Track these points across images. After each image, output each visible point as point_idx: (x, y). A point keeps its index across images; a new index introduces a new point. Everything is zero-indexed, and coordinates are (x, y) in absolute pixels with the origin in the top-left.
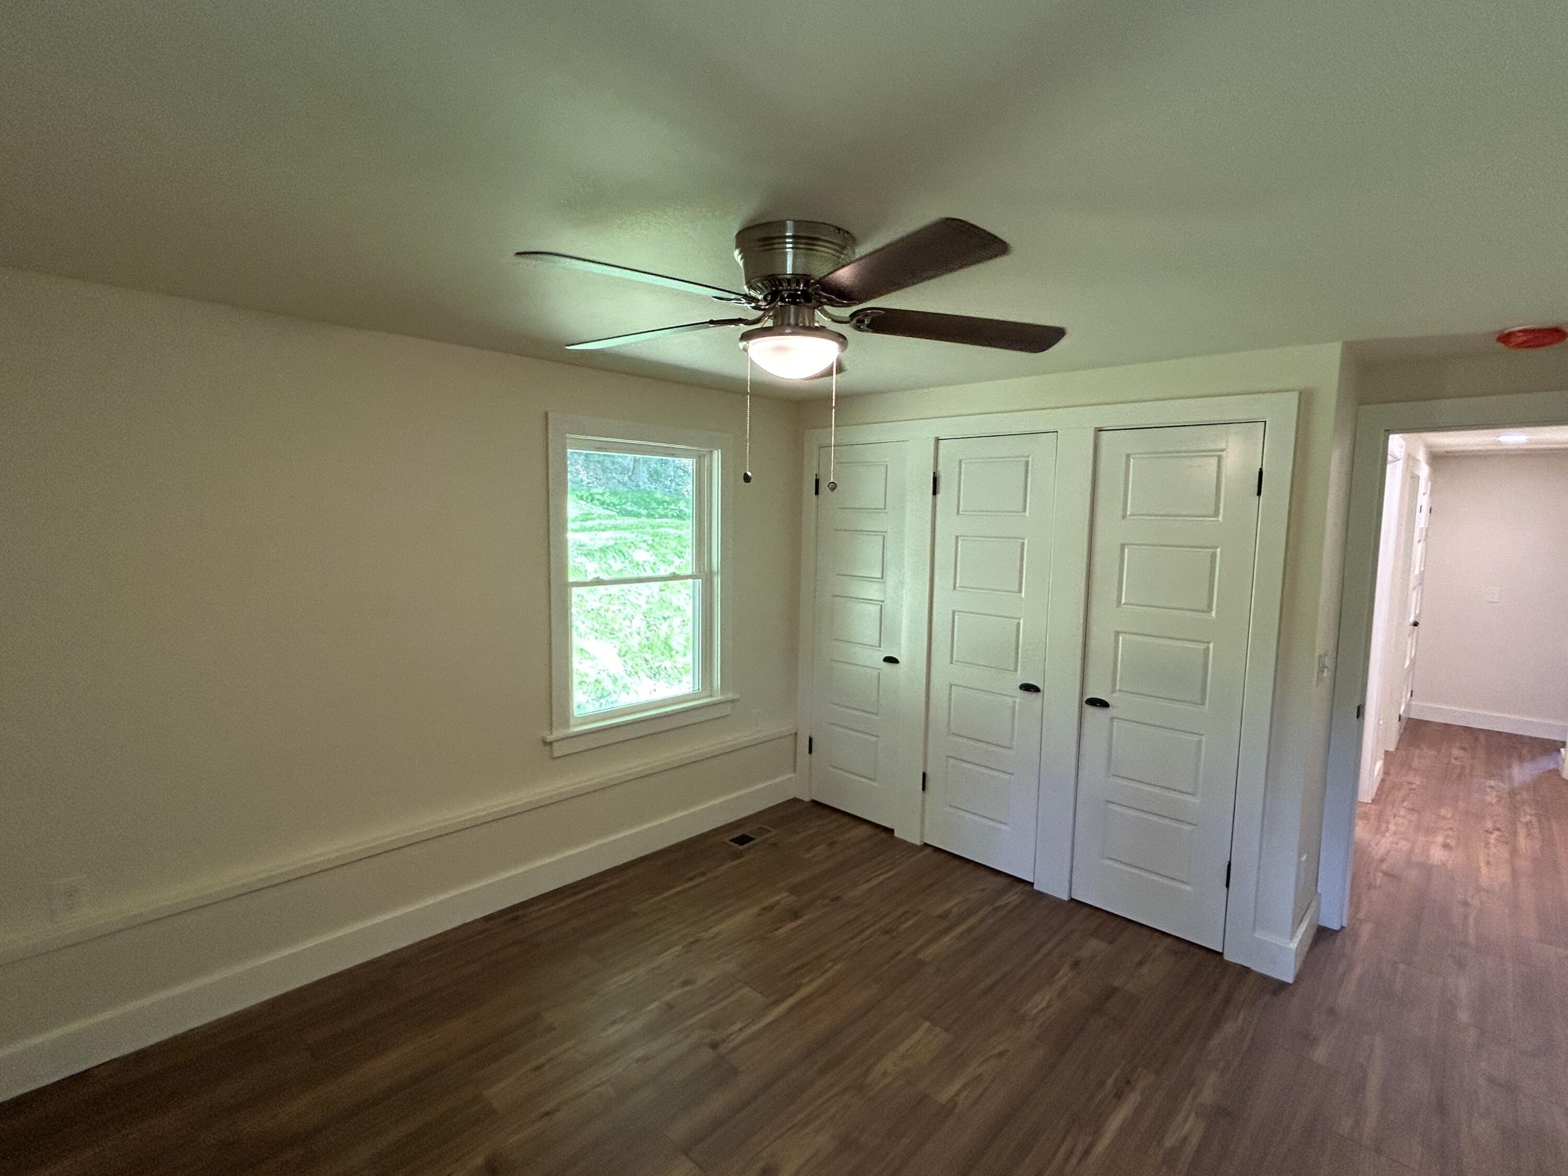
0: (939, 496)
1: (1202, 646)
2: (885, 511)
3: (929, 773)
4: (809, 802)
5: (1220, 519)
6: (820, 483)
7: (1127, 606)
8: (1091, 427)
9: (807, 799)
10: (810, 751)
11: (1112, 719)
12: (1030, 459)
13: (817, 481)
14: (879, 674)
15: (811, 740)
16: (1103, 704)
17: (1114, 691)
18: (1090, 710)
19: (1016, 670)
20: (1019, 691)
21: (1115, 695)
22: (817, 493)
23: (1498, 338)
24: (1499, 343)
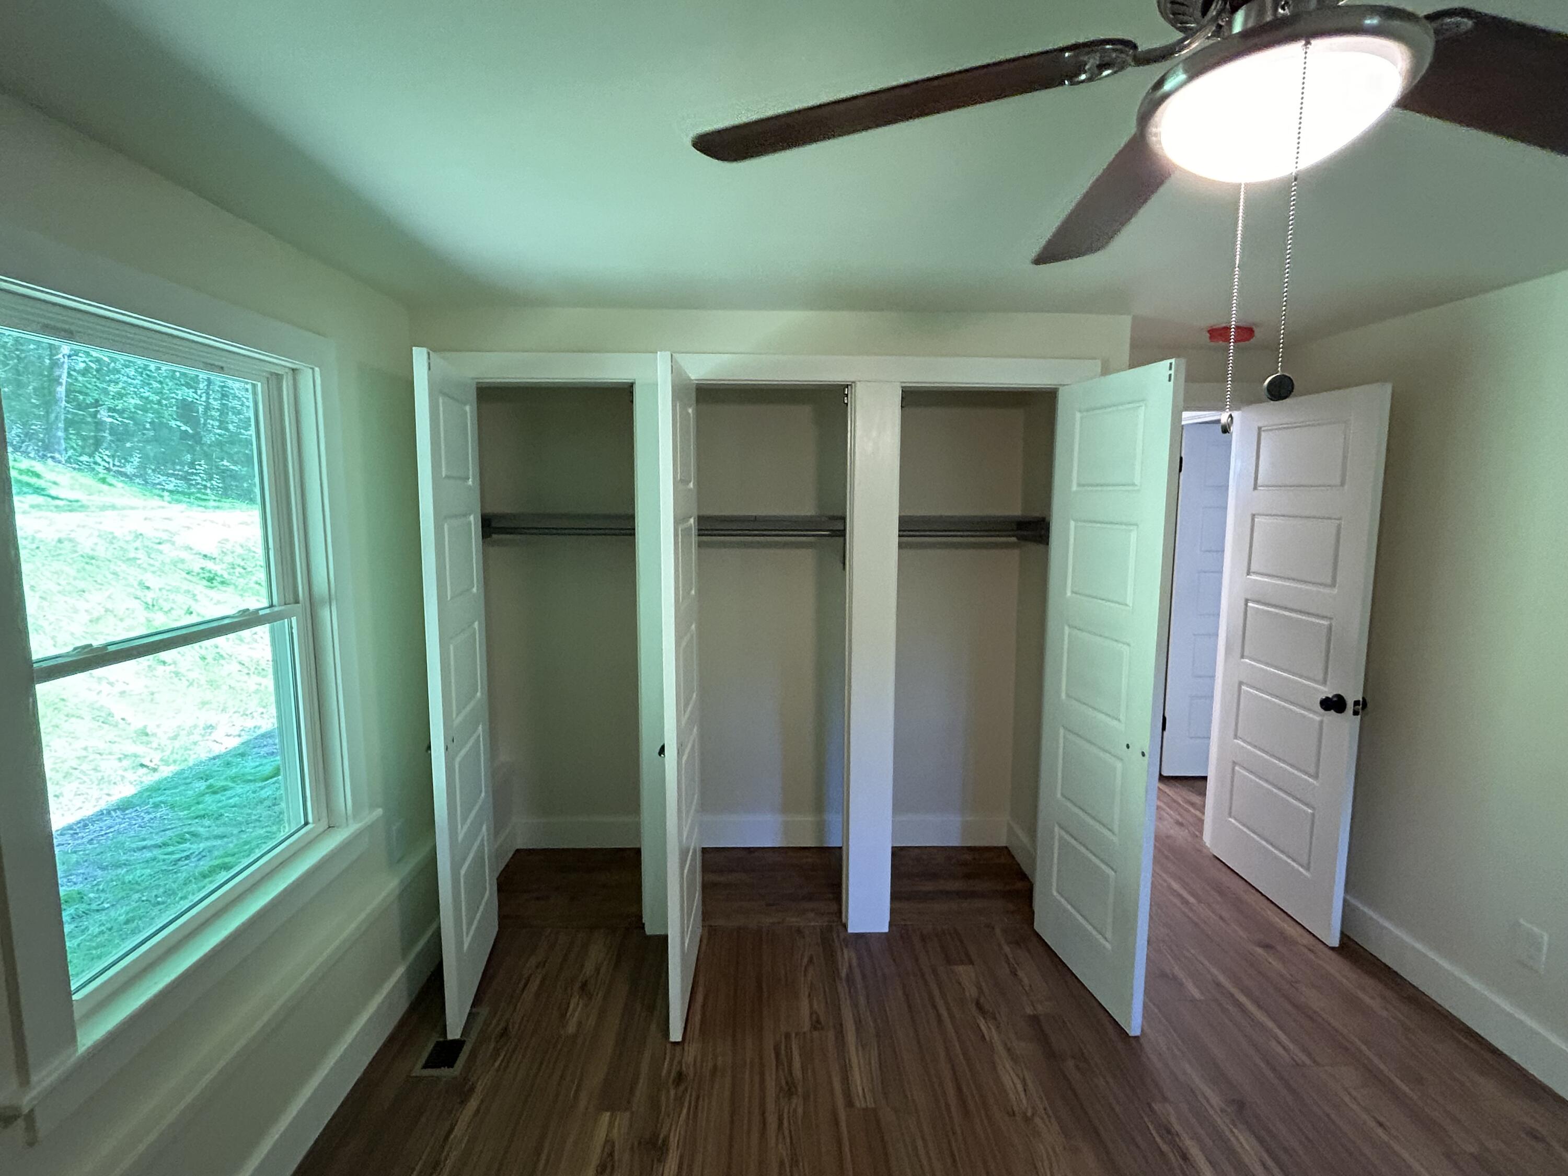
23: (1209, 331)
24: (1208, 335)
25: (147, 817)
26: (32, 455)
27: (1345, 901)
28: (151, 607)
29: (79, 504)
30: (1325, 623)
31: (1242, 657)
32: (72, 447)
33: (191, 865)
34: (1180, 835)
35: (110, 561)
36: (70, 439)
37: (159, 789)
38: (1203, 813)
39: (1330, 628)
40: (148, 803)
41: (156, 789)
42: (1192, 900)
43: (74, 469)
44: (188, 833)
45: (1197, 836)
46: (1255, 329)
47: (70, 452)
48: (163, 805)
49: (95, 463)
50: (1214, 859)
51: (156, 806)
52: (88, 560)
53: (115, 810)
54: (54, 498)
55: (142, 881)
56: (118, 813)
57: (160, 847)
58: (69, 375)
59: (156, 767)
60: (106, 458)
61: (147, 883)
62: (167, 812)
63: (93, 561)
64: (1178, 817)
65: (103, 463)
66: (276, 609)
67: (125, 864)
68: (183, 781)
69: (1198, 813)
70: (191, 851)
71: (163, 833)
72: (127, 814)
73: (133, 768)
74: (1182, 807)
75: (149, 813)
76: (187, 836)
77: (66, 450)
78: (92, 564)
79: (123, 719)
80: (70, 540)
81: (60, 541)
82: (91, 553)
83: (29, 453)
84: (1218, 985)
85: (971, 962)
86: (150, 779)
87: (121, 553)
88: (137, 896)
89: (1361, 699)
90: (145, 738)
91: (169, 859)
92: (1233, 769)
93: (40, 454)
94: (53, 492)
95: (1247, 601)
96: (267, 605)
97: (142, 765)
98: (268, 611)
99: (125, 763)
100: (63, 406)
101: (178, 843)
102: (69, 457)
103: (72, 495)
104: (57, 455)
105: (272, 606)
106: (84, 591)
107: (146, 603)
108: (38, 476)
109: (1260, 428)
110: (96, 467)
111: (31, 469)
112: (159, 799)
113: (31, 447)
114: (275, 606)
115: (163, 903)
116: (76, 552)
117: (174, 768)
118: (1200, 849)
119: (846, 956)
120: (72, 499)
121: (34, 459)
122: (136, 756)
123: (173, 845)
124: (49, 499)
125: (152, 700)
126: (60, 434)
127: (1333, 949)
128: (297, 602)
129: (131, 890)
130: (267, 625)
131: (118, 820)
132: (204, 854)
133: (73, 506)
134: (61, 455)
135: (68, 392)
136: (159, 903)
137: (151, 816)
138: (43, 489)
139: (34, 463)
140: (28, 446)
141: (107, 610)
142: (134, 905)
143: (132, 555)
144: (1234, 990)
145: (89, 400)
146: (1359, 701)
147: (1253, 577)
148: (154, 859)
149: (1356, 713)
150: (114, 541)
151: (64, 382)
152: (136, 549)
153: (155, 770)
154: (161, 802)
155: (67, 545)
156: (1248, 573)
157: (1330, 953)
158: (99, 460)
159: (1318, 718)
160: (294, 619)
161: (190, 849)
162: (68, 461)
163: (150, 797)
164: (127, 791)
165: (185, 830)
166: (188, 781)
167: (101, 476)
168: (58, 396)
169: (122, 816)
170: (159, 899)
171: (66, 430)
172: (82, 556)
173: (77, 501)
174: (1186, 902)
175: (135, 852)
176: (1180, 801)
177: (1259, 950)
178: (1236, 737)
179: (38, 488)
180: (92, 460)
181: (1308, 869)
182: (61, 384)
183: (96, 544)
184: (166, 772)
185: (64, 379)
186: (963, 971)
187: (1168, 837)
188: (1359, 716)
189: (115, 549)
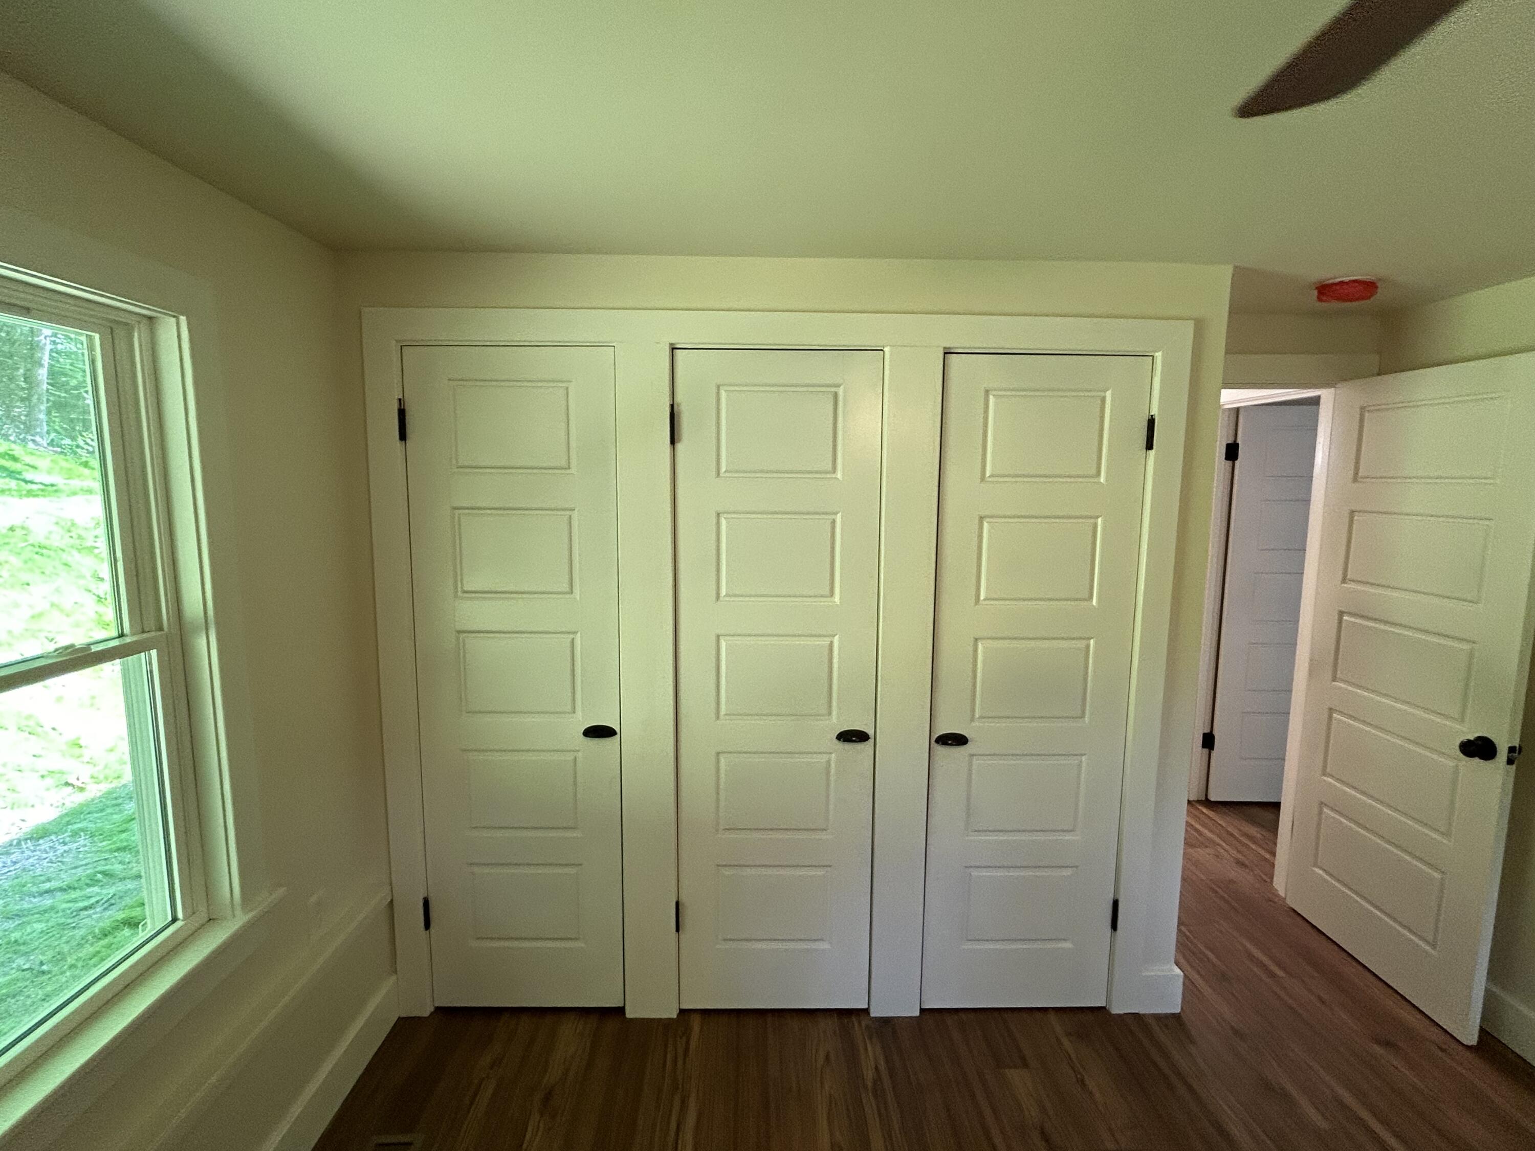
0: (679, 447)
1: (1082, 644)
2: (568, 471)
3: (684, 899)
4: (432, 1014)
5: (1102, 480)
6: (407, 417)
7: (987, 602)
8: (938, 347)
9: (426, 1011)
10: (427, 925)
11: (972, 755)
12: (841, 391)
13: (402, 414)
14: (575, 758)
15: (426, 903)
16: (958, 740)
17: (972, 719)
18: (942, 751)
19: (830, 714)
20: (836, 741)
21: (973, 724)
22: (403, 436)
23: (1317, 288)
24: (1316, 292)
25: (61, 849)
26: (12, 438)
27: (1487, 991)
28: (103, 600)
29: (55, 488)
30: (1466, 646)
31: (1334, 679)
32: (56, 431)
33: (94, 916)
34: (1245, 879)
35: (63, 550)
36: (54, 422)
37: (82, 813)
38: (1273, 854)
39: (1471, 654)
40: (66, 831)
41: (78, 813)
42: (1280, 973)
43: (56, 452)
44: (100, 873)
45: (1265, 881)
46: (1379, 285)
47: (53, 435)
48: (82, 834)
49: (78, 446)
50: (1292, 914)
51: (75, 834)
52: (37, 549)
53: (26, 839)
54: (26, 482)
55: (31, 940)
56: (29, 843)
57: (65, 890)
58: (51, 358)
59: (83, 786)
60: (89, 441)
61: (37, 944)
62: (85, 843)
63: (44, 551)
64: (1239, 856)
65: (86, 447)
66: (128, 640)
67: (17, 915)
68: (114, 802)
69: (1268, 856)
70: (98, 898)
71: (73, 871)
72: (39, 845)
73: (57, 786)
74: (1240, 842)
75: (65, 844)
76: (99, 876)
77: (48, 433)
78: (42, 555)
79: (54, 729)
80: (23, 528)
81: (12, 529)
82: (44, 542)
83: (10, 435)
84: (1343, 1106)
85: (1026, 1065)
86: (75, 799)
87: (78, 542)
88: (20, 961)
89: (1517, 746)
90: (77, 751)
91: (70, 909)
92: (1320, 813)
93: (21, 437)
94: (28, 476)
95: (1341, 614)
96: (115, 634)
97: (67, 784)
98: (115, 643)
99: (49, 781)
100: (45, 389)
101: (87, 885)
102: (52, 440)
103: (48, 480)
104: (38, 439)
105: (122, 635)
106: (28, 584)
107: (98, 596)
108: (15, 459)
109: (1363, 409)
110: (79, 450)
111: (11, 453)
112: (79, 825)
113: (11, 430)
114: (127, 636)
115: (49, 972)
116: (26, 541)
117: (105, 787)
118: (1273, 899)
119: (870, 1053)
120: (47, 483)
121: (15, 442)
122: (62, 773)
123: (81, 889)
124: (23, 484)
125: (92, 705)
126: (42, 416)
127: (1469, 1048)
128: (161, 629)
129: (15, 952)
130: (118, 661)
131: (28, 853)
132: (113, 901)
133: (49, 489)
134: (42, 437)
135: (52, 374)
136: (43, 973)
137: (66, 848)
138: (20, 473)
139: (13, 446)
140: (9, 429)
141: (52, 605)
142: (14, 974)
143: (90, 543)
144: (1364, 1114)
145: (73, 383)
146: (1515, 747)
147: (1352, 586)
148: (52, 908)
149: (1510, 762)
150: (72, 529)
151: (46, 365)
152: (96, 537)
153: (81, 789)
154: (82, 830)
155: (19, 533)
156: (1344, 580)
157: (1468, 1054)
158: (82, 443)
159: (1452, 764)
160: (154, 653)
161: (98, 894)
162: (52, 443)
163: (68, 823)
164: (45, 815)
165: (99, 868)
166: (120, 801)
167: (84, 459)
168: (40, 378)
169: (32, 848)
170: (45, 968)
171: (49, 413)
172: (33, 546)
173: (52, 485)
174: (1272, 975)
175: (35, 897)
176: (1236, 833)
177: (1378, 1050)
178: (1324, 773)
179: (12, 472)
180: (75, 443)
181: (1434, 946)
182: (41, 365)
183: (50, 532)
184: (94, 791)
185: (46, 360)
186: (1019, 1079)
187: (1231, 881)
188: (1514, 767)
189: (71, 537)
